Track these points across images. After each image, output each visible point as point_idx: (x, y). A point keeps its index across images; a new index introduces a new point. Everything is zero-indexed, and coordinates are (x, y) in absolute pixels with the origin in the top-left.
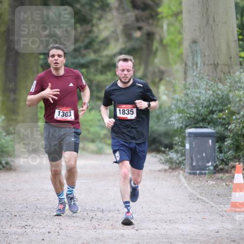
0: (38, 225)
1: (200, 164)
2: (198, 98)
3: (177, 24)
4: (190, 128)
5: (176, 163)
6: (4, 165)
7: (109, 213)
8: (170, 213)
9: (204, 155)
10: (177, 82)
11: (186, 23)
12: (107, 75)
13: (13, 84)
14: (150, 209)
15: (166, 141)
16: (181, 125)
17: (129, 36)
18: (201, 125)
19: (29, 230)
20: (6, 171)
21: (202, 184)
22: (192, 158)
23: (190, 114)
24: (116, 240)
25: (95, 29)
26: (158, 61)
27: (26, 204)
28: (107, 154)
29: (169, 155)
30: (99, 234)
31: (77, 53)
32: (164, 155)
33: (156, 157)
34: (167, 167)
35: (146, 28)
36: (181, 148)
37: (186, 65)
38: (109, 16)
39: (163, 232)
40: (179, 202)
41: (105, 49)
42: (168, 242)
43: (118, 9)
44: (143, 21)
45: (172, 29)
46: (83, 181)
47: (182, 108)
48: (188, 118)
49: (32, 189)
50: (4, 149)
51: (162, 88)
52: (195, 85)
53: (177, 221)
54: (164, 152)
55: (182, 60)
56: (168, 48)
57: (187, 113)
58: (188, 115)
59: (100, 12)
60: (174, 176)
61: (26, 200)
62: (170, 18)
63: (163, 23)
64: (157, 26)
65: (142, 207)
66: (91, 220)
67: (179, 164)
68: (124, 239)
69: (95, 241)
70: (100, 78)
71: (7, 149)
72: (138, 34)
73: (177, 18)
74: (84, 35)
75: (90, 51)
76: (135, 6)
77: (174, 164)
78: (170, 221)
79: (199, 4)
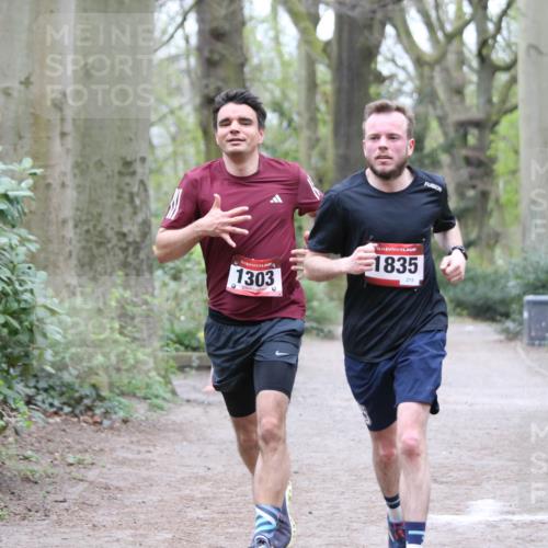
1: (540, 333)
2: (538, 263)
4: (529, 295)
5: (514, 333)
6: (327, 333)
9: (543, 324)
11: (524, 181)
15: (502, 309)
17: (461, 195)
18: (541, 291)
20: (328, 340)
22: (530, 328)
23: (528, 280)
26: (493, 222)
29: (505, 324)
32: (500, 324)
33: (491, 326)
34: (502, 337)
35: (481, 186)
36: (517, 317)
43: (450, 166)
44: (477, 178)
45: (509, 188)
47: (519, 273)
48: (527, 285)
50: (327, 317)
51: (498, 251)
52: (535, 249)
54: (500, 321)
56: (505, 209)
57: (525, 279)
58: (526, 281)
60: (510, 348)
62: (507, 176)
63: (499, 181)
67: (516, 334)
68: (456, 414)
71: (330, 317)
72: (471, 193)
73: (513, 176)
76: (468, 161)
77: (511, 334)
78: (506, 395)
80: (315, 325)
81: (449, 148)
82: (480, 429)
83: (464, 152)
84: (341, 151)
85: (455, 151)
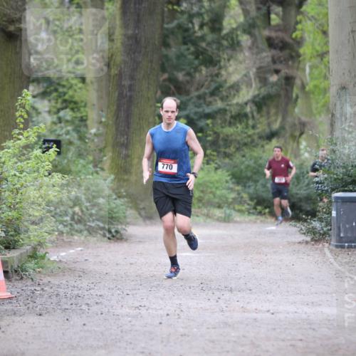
0: (154, 306)
1: (349, 235)
3: (323, 66)
4: (337, 192)
5: (321, 234)
6: (114, 234)
7: (239, 293)
8: (312, 294)
9: (354, 224)
10: (321, 136)
11: (333, 66)
12: (237, 128)
13: (125, 137)
14: (289, 289)
15: (308, 207)
16: (326, 188)
17: (263, 81)
19: (143, 311)
20: (116, 241)
21: (352, 259)
22: (339, 228)
23: (336, 174)
24: (247, 325)
25: (223, 72)
26: (298, 110)
27: (141, 280)
28: (236, 222)
29: (312, 223)
30: (227, 317)
31: (202, 101)
32: (305, 224)
33: (295, 226)
34: (308, 239)
35: (285, 71)
36: (326, 216)
37: (333, 115)
38: (240, 57)
39: (304, 316)
40: (323, 280)
41: (235, 95)
42: (310, 328)
43: (250, 48)
44: (281, 62)
45: (316, 72)
46: (207, 254)
48: (335, 179)
49: (147, 263)
50: (114, 215)
51: (303, 144)
53: (321, 303)
54: (305, 221)
55: (328, 110)
56: (312, 96)
57: (334, 174)
58: (335, 176)
59: (229, 52)
60: (317, 249)
61: (140, 276)
62: (313, 60)
63: (305, 66)
64: (298, 69)
65: (279, 287)
66: (217, 301)
67: (323, 235)
68: (257, 324)
69: (222, 326)
70: (229, 130)
71: (117, 215)
72: (274, 78)
73: (322, 59)
74: (209, 79)
75: (217, 98)
76: (271, 43)
77: (317, 235)
78: (313, 303)
79: (349, 41)
80: (102, 225)
81: (249, 28)
82: (283, 340)
83: (266, 33)
84: (130, 32)
85: (256, 32)
